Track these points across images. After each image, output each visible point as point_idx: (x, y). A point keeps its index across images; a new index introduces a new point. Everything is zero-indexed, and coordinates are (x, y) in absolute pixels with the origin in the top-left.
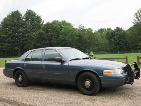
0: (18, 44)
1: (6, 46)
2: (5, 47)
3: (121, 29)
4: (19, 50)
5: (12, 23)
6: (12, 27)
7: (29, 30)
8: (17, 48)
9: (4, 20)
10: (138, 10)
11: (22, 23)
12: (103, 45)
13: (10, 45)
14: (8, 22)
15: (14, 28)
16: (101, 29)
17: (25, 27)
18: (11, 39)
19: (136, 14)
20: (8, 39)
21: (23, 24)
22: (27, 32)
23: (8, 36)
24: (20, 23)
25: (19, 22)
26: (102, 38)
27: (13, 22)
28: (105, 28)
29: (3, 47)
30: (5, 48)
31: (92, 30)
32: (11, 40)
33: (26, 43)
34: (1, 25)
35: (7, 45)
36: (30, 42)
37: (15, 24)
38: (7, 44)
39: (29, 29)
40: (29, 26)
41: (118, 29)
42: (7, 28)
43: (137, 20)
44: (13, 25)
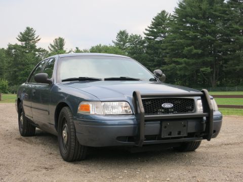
0: (210, 59)
1: (184, 65)
2: (180, 66)
4: (214, 75)
5: (197, 10)
6: (197, 20)
7: (236, 26)
8: (209, 70)
9: (180, 5)
11: (220, 10)
13: (191, 61)
14: (188, 9)
15: (202, 22)
17: (228, 20)
18: (196, 48)
20: (189, 48)
21: (224, 12)
22: (232, 31)
23: (189, 42)
24: (215, 11)
25: (214, 8)
27: (201, 9)
29: (177, 66)
30: (181, 69)
32: (195, 51)
33: (230, 57)
34: (175, 17)
35: (185, 63)
36: (239, 56)
37: (204, 14)
38: (185, 59)
39: (237, 23)
40: (238, 17)
42: (187, 22)
44: (200, 15)
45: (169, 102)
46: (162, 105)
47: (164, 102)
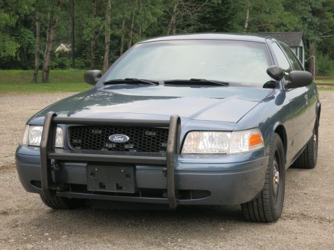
45: (124, 133)
46: (110, 138)
47: (116, 133)
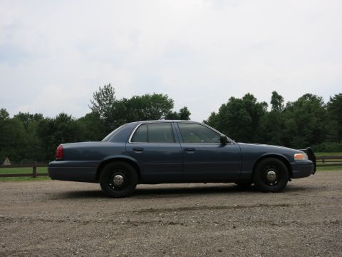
3: (70, 118)
10: (102, 87)
12: (29, 147)
16: (23, 114)
19: (98, 95)
26: (28, 132)
28: (30, 113)
31: (8, 115)
41: (63, 118)
43: (98, 105)
